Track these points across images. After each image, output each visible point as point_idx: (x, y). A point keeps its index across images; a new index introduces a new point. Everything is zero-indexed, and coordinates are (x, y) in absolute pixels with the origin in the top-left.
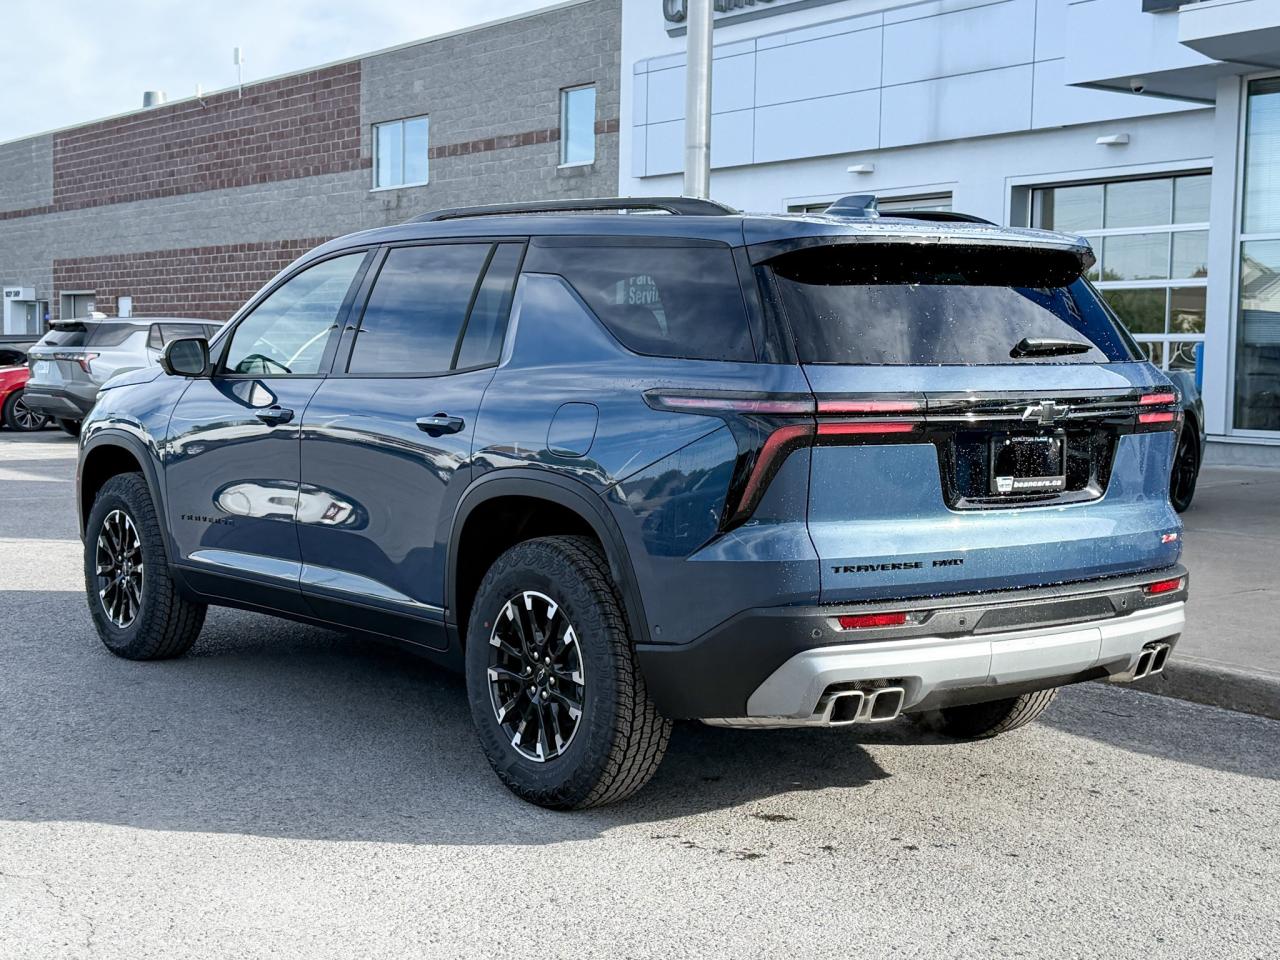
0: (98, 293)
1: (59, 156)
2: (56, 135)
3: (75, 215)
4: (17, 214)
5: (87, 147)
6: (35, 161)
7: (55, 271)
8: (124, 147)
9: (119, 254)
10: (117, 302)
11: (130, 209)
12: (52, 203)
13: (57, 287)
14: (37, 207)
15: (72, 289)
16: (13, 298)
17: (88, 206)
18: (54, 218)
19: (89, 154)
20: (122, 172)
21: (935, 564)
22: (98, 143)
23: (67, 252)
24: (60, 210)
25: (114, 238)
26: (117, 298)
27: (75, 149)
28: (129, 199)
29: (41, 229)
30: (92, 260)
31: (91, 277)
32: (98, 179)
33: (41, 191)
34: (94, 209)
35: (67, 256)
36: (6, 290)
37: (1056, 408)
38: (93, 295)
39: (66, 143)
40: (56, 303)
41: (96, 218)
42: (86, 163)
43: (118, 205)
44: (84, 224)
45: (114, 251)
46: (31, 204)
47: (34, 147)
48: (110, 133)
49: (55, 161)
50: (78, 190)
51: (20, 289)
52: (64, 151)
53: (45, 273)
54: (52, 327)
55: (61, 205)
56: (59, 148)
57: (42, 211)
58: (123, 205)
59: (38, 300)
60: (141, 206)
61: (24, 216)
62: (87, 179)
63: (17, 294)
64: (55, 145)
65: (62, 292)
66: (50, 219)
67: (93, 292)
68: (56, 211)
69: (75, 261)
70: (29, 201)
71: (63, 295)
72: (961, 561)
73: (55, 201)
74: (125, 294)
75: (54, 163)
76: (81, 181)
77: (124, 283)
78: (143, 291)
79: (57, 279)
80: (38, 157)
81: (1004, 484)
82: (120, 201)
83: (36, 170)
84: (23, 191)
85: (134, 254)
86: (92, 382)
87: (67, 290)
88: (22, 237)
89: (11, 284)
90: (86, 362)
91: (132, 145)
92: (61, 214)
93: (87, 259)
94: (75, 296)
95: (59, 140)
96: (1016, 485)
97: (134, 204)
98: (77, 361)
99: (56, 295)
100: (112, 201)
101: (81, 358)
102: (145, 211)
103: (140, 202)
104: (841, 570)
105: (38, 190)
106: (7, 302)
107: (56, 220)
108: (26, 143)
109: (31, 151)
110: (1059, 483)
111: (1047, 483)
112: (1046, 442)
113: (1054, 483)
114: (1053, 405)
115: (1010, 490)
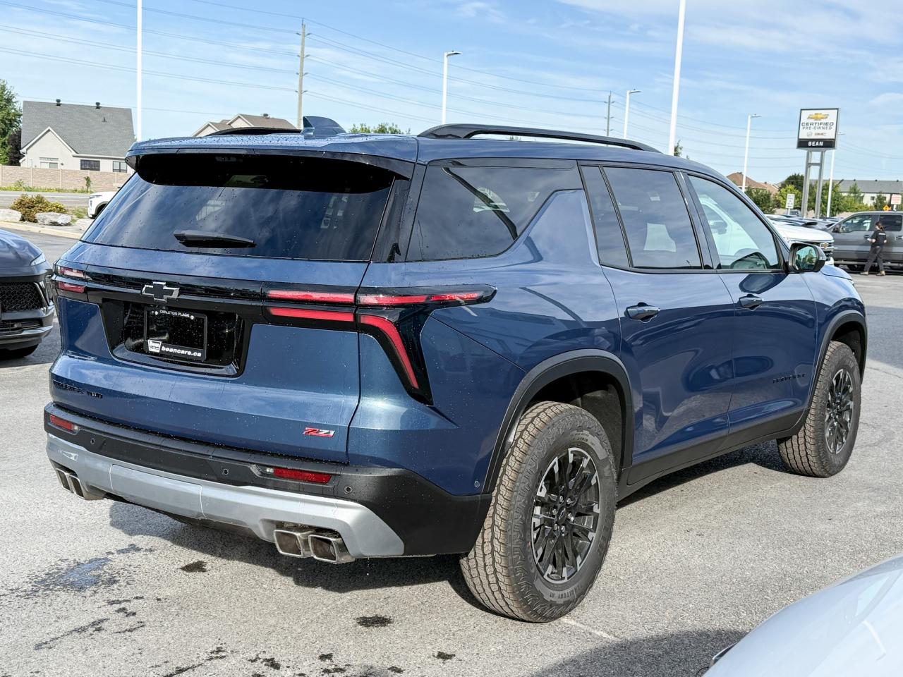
21: (88, 393)
37: (165, 288)
72: (102, 397)
81: (154, 346)
96: (164, 349)
110: (199, 355)
111: (189, 353)
112: (189, 319)
113: (195, 354)
114: (162, 286)
115: (158, 351)
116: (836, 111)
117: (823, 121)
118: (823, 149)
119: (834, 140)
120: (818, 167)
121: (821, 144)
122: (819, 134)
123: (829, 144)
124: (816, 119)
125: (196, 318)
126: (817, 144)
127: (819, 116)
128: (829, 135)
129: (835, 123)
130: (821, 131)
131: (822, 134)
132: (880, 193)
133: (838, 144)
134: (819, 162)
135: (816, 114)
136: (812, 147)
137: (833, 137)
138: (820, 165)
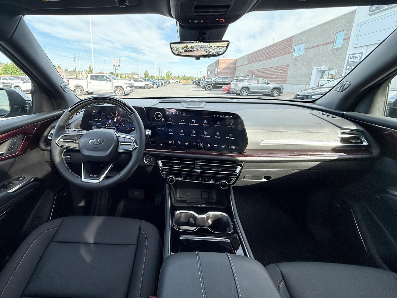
0: (251, 75)
4: (243, 65)
5: (251, 56)
15: (248, 74)
17: (251, 63)
20: (256, 58)
22: (253, 55)
25: (253, 67)
29: (245, 67)
30: (250, 71)
31: (250, 73)
32: (252, 60)
33: (246, 62)
35: (247, 70)
39: (249, 55)
41: (251, 65)
42: (251, 58)
45: (253, 69)
48: (255, 53)
50: (250, 61)
53: (245, 72)
55: (248, 64)
57: (245, 65)
74: (254, 75)
75: (248, 58)
77: (254, 73)
78: (256, 74)
83: (245, 59)
84: (244, 62)
85: (255, 69)
86: (238, 87)
88: (243, 68)
97: (257, 62)
98: (237, 84)
100: (254, 62)
107: (247, 66)
108: (245, 56)
122: (117, 64)
123: (119, 66)
128: (119, 64)
133: (120, 66)
136: (116, 66)
138: (118, 69)
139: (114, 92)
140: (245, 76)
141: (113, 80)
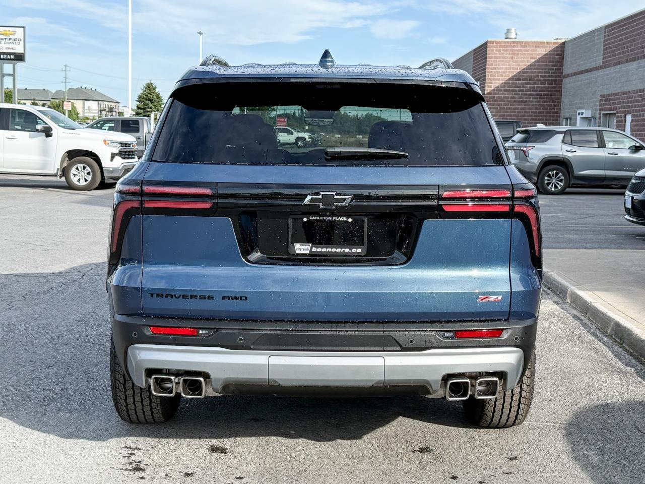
0: (617, 112)
1: (606, 38)
2: (607, 27)
3: (610, 70)
4: (587, 71)
5: (618, 32)
6: (596, 42)
7: (600, 101)
8: (634, 31)
9: (628, 90)
10: (625, 117)
11: (634, 65)
12: (601, 64)
13: (601, 110)
14: (595, 66)
15: (607, 111)
16: (581, 116)
17: (616, 65)
18: (601, 72)
19: (619, 36)
20: (632, 45)
21: (224, 298)
22: (623, 30)
23: (606, 90)
24: (605, 67)
25: (626, 81)
26: (625, 116)
27: (613, 33)
28: (634, 60)
29: (596, 78)
30: (616, 95)
31: (614, 103)
32: (622, 50)
33: (598, 58)
34: (619, 66)
35: (606, 92)
36: (578, 112)
37: (336, 197)
38: (615, 114)
39: (610, 31)
40: (600, 118)
41: (619, 71)
42: (617, 41)
43: (629, 63)
44: (614, 75)
45: (626, 89)
46: (593, 65)
47: (596, 34)
48: (629, 23)
49: (604, 41)
50: (613, 56)
51: (584, 111)
52: (608, 35)
53: (596, 102)
54: (518, 132)
55: (605, 65)
56: (607, 34)
57: (597, 69)
58: (632, 63)
59: (592, 117)
60: (639, 63)
61: (590, 72)
62: (617, 50)
63: (582, 114)
64: (605, 32)
65: (603, 112)
66: (600, 73)
67: (615, 112)
68: (603, 69)
69: (609, 95)
70: (592, 63)
71: (603, 114)
72: (246, 298)
73: (603, 63)
75: (604, 42)
76: (614, 51)
77: (629, 107)
78: (637, 111)
79: (601, 105)
80: (598, 39)
81: (302, 249)
82: (630, 61)
83: (596, 46)
84: (590, 58)
85: (634, 91)
86: (528, 161)
87: (605, 111)
88: (589, 84)
89: (580, 108)
90: (527, 151)
91: (638, 29)
92: (605, 70)
93: (614, 94)
94: (609, 114)
95: (607, 30)
96: (314, 249)
97: (636, 62)
98: (523, 150)
99: (600, 114)
100: (627, 61)
101: (525, 149)
102: (641, 66)
103: (639, 61)
104: (155, 296)
105: (596, 57)
106: (578, 117)
107: (603, 73)
108: (593, 32)
109: (594, 37)
110: (359, 251)
111: (347, 250)
112: (347, 221)
113: (354, 250)
114: (333, 195)
115: (308, 252)
116: (23, 28)
117: (11, 37)
118: (14, 61)
119: (24, 54)
120: (12, 78)
121: (12, 57)
122: (9, 49)
123: (19, 57)
124: (6, 35)
125: (353, 220)
126: (9, 57)
127: (8, 33)
128: (19, 49)
129: (23, 40)
130: (11, 46)
131: (12, 49)
132: (34, 100)
134: (12, 73)
135: (5, 30)
136: (4, 59)
137: (23, 52)
138: (13, 75)
139: (60, 173)
140: (598, 116)
141: (56, 130)
